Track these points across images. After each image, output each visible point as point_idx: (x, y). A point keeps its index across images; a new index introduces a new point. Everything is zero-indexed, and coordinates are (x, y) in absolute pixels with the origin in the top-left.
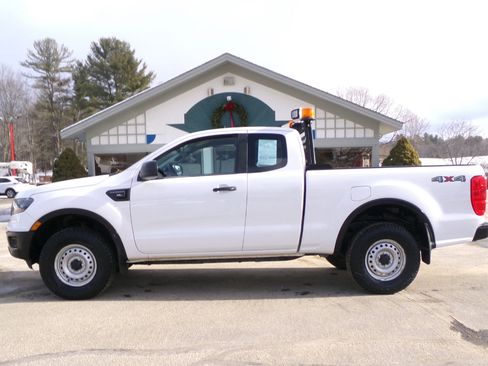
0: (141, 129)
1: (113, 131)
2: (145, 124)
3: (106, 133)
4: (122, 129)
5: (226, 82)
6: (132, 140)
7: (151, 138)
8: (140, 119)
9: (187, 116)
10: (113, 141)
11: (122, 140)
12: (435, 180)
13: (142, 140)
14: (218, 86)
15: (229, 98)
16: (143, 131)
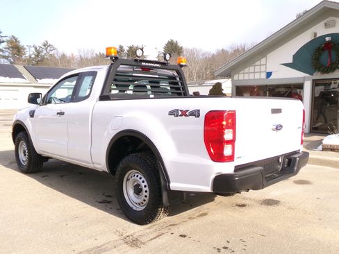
0: (263, 68)
1: (246, 70)
2: (266, 65)
3: (242, 72)
4: (252, 69)
5: (326, 25)
6: (257, 76)
7: (269, 74)
8: (263, 61)
9: (295, 57)
10: (246, 77)
11: (252, 77)
12: (171, 113)
13: (264, 76)
14: (321, 30)
15: (327, 39)
16: (264, 70)
